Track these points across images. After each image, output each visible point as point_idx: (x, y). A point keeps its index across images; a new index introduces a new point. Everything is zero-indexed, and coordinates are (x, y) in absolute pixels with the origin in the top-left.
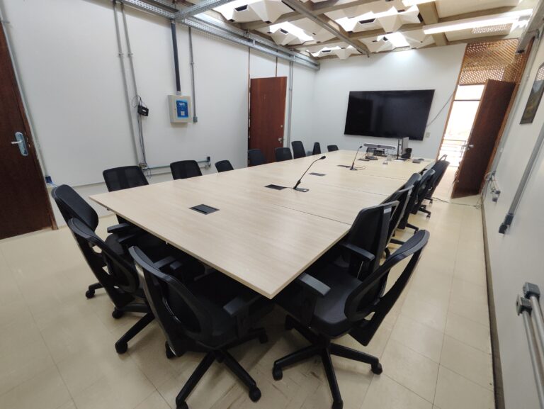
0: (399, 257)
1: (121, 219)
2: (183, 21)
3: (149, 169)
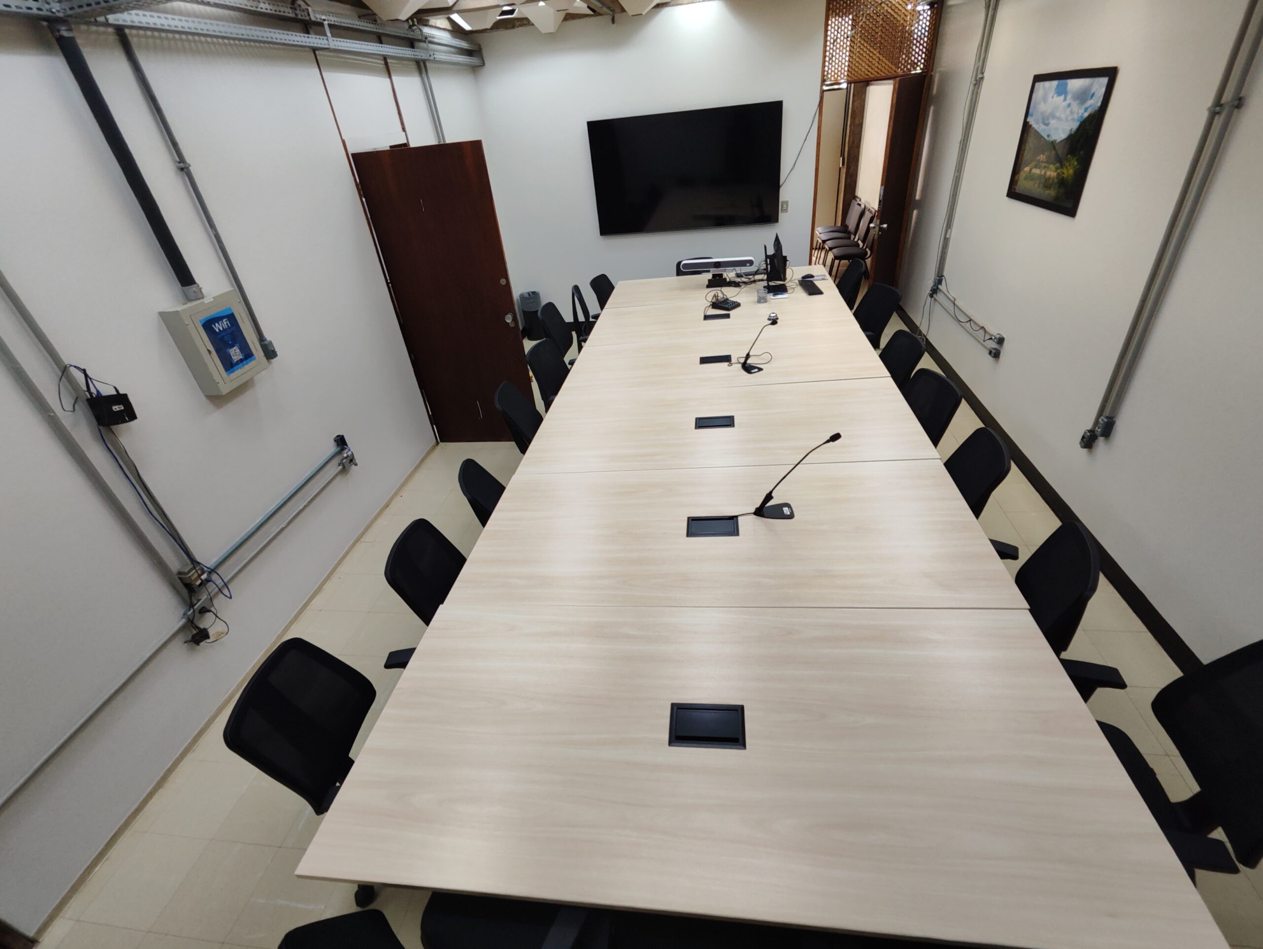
3: (213, 573)
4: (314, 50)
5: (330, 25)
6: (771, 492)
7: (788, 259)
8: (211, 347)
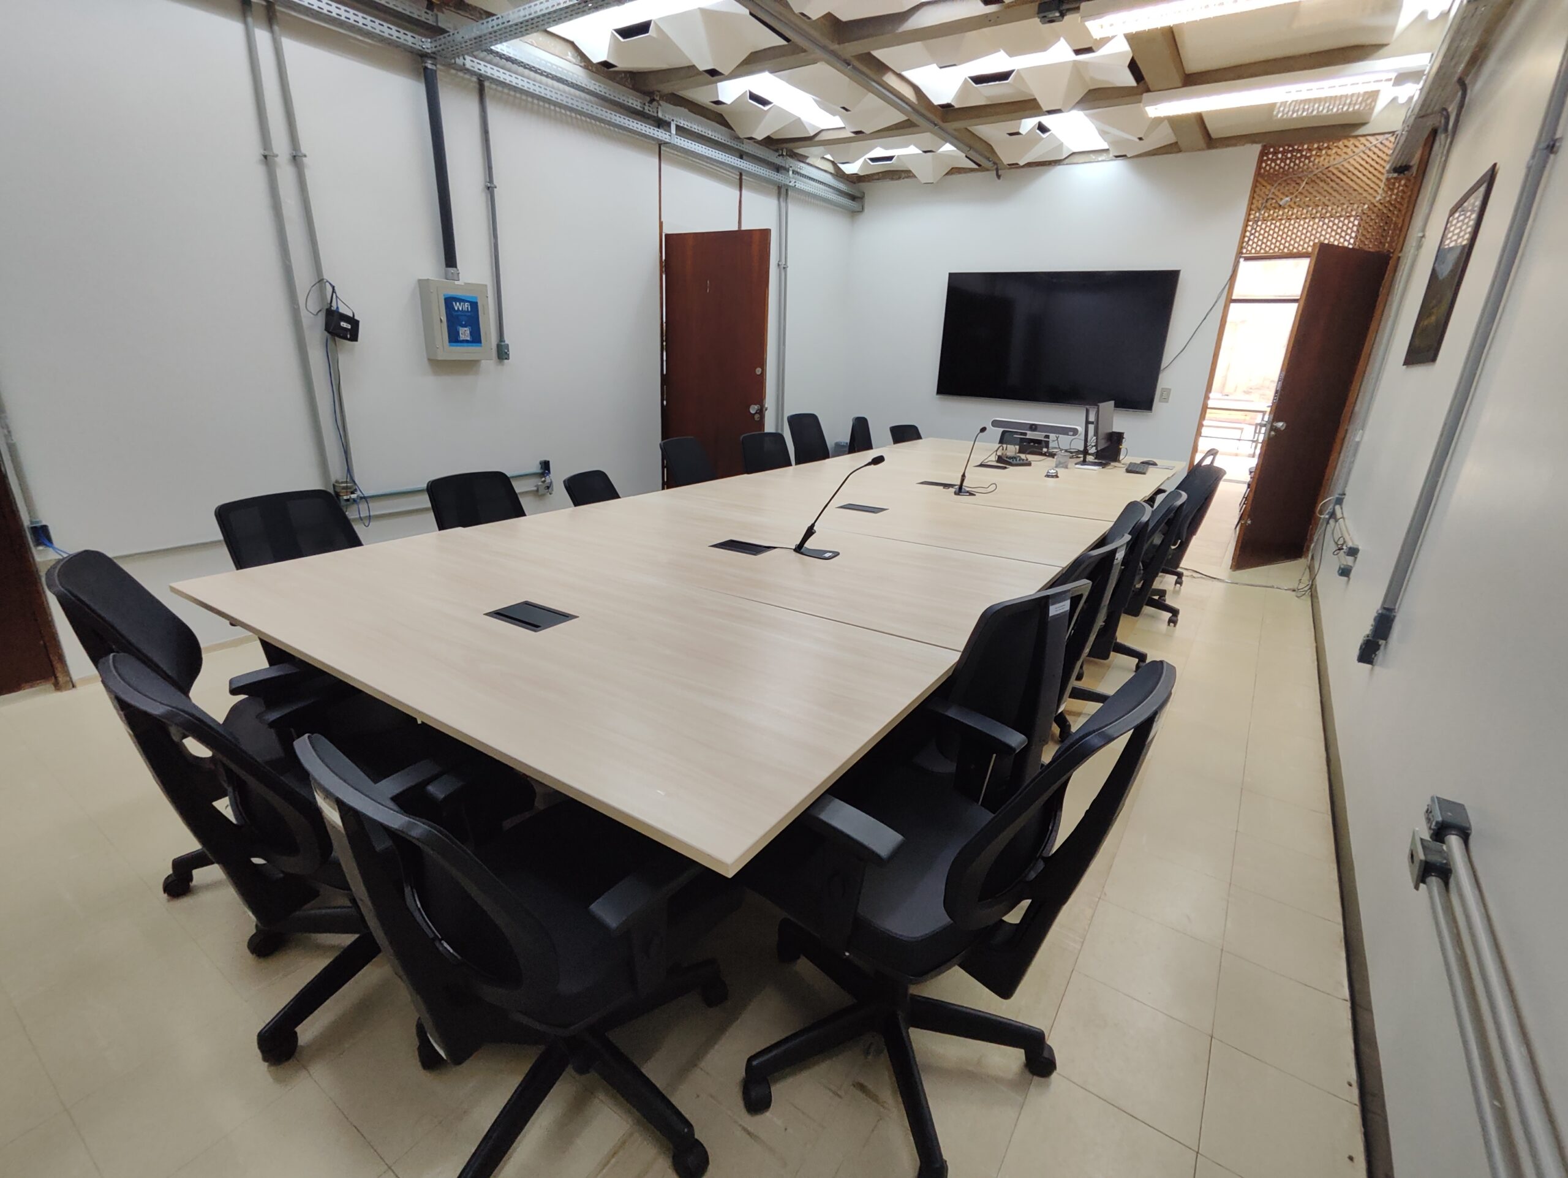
0: (1093, 740)
1: (274, 652)
2: (460, 61)
3: (364, 499)
4: (661, 144)
6: (813, 525)
7: (1125, 436)
8: (444, 319)
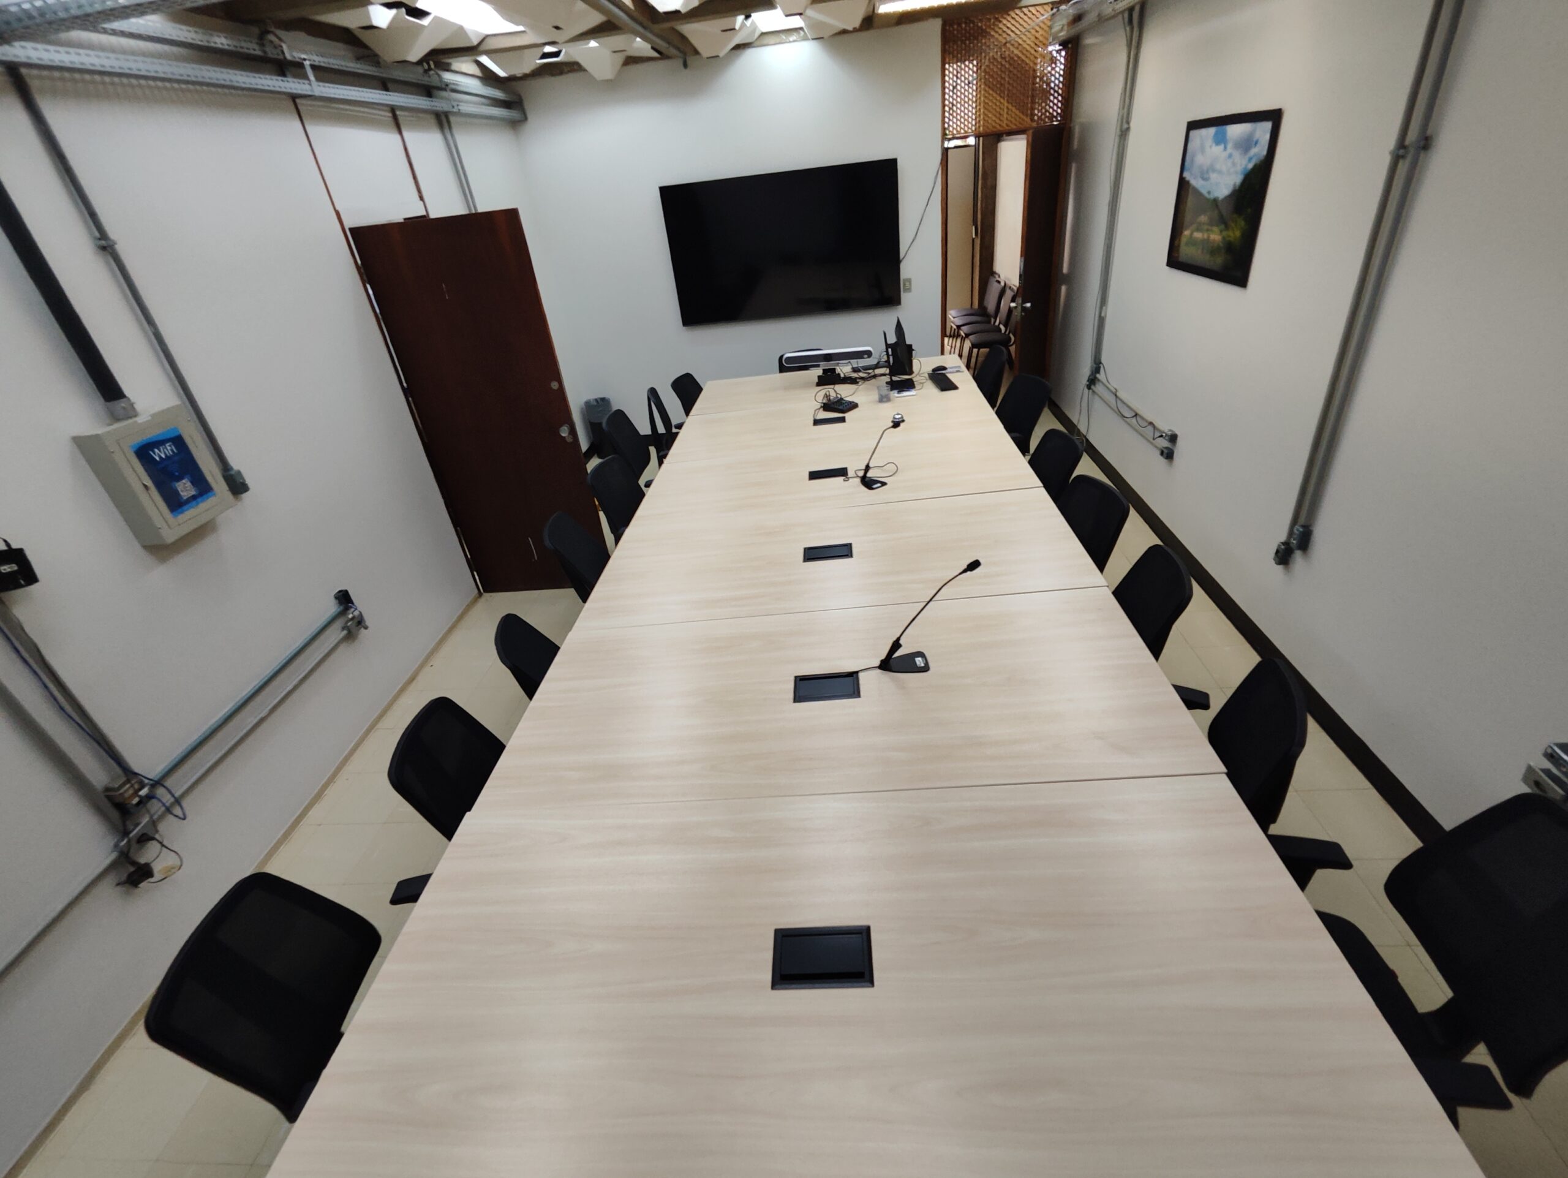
3: (158, 785)
4: (294, 98)
5: (313, 67)
6: (898, 639)
7: (913, 348)
8: (149, 482)
